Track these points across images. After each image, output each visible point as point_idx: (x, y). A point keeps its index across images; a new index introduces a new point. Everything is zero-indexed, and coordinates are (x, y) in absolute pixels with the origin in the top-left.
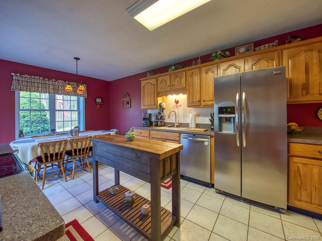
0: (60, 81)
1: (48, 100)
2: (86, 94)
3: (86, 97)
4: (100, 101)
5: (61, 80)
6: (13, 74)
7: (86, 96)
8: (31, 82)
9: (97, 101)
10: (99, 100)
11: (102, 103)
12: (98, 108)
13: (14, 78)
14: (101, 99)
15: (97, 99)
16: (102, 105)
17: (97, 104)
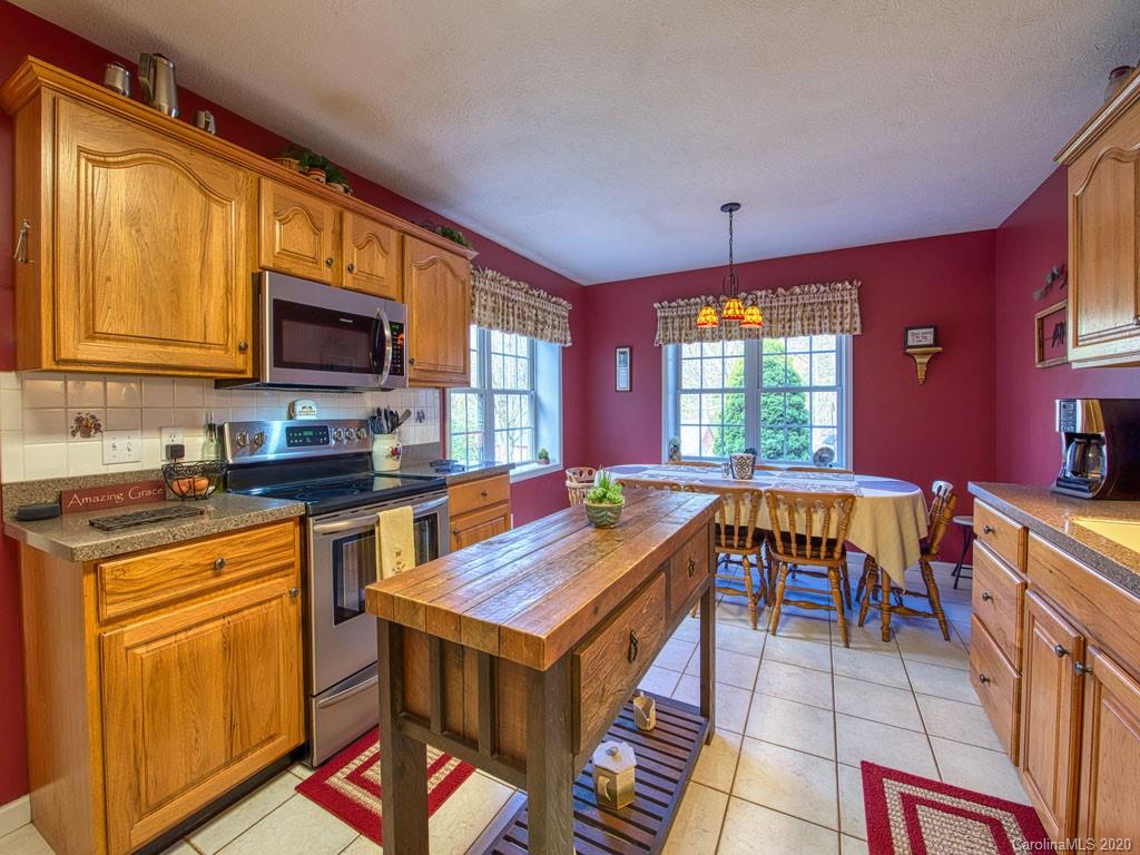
0: (759, 293)
1: (743, 359)
2: (858, 319)
3: (858, 332)
4: (930, 339)
5: (761, 290)
6: (656, 305)
7: (858, 325)
8: (689, 316)
9: (910, 343)
10: (921, 337)
11: (940, 349)
12: (921, 375)
13: (659, 314)
14: (932, 330)
15: (910, 332)
16: (935, 356)
17: (911, 356)
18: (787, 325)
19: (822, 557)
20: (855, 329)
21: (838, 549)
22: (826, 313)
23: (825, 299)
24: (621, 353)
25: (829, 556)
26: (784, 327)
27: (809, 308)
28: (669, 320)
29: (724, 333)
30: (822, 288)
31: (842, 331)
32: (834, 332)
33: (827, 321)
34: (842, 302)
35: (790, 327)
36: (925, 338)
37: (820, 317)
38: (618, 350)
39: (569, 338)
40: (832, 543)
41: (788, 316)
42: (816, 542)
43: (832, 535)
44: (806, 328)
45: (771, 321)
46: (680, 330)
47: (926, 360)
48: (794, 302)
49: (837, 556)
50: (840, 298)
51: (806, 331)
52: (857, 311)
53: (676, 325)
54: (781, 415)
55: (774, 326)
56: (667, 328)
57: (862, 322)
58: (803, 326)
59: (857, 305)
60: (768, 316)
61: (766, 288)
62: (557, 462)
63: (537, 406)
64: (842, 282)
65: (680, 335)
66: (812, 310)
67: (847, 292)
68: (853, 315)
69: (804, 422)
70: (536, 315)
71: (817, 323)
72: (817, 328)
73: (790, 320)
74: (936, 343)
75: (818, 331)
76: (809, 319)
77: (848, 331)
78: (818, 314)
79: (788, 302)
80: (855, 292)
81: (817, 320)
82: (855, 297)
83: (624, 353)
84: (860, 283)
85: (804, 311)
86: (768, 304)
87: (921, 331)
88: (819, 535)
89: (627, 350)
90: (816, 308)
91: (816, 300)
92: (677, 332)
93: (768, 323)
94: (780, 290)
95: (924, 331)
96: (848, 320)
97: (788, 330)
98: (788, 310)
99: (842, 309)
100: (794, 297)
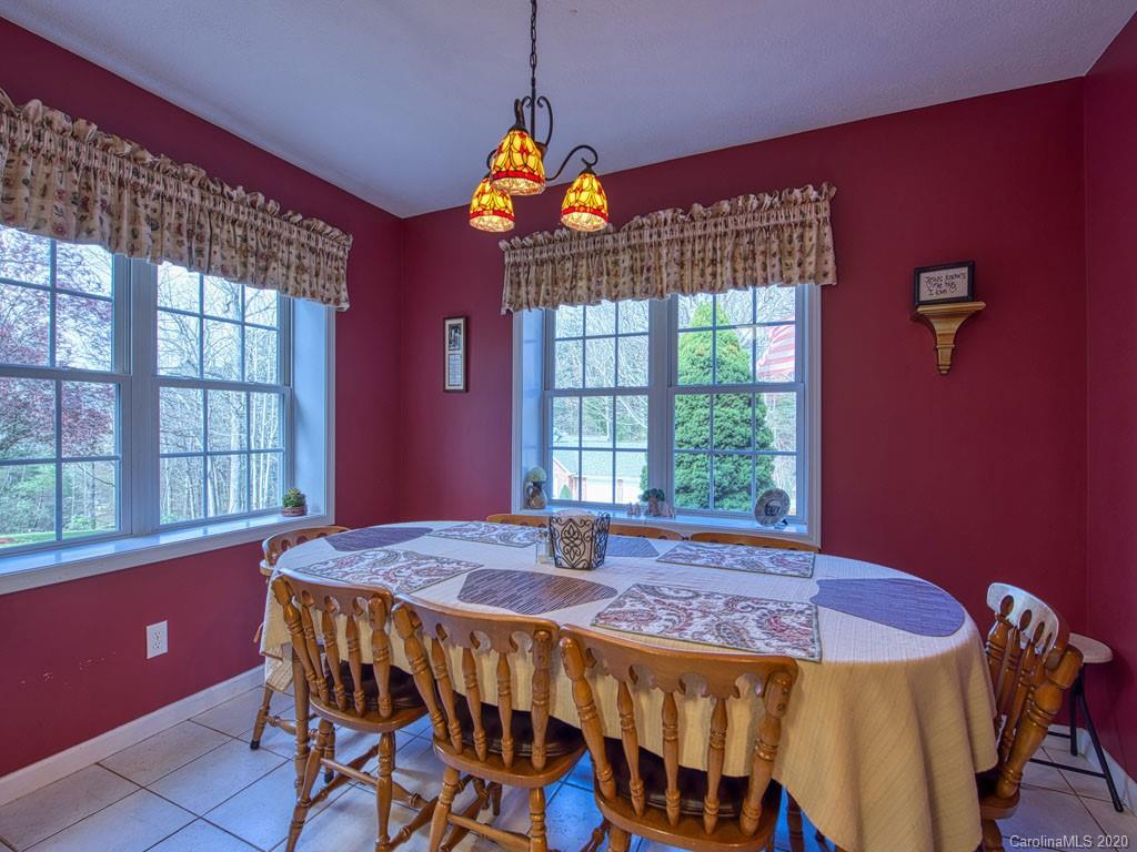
2: (830, 257)
3: (830, 280)
4: (962, 288)
7: (830, 267)
9: (923, 298)
10: (945, 285)
11: (981, 305)
12: (945, 356)
13: (507, 260)
14: (965, 270)
15: (924, 276)
16: (974, 317)
17: (924, 321)
18: (709, 270)
19: (709, 821)
20: (825, 275)
21: (753, 804)
22: (775, 247)
23: (772, 222)
24: (452, 327)
25: (729, 819)
26: (703, 275)
27: (746, 239)
28: (521, 270)
29: (604, 287)
30: (767, 200)
31: (801, 277)
32: (789, 282)
33: (776, 261)
34: (803, 224)
35: (714, 275)
36: (952, 285)
37: (764, 253)
38: (448, 323)
39: (344, 294)
40: (734, 789)
41: (710, 255)
42: (692, 782)
43: (735, 767)
44: (740, 275)
45: (682, 265)
46: (538, 285)
47: (954, 326)
48: (721, 229)
49: (749, 822)
50: (798, 219)
51: (740, 282)
52: (828, 240)
53: (532, 275)
54: (730, 436)
55: (688, 273)
56: (519, 284)
57: (836, 262)
58: (735, 271)
59: (828, 229)
60: (676, 255)
61: (674, 206)
62: (323, 512)
63: (292, 415)
64: (802, 186)
65: (538, 293)
66: (751, 242)
67: (810, 205)
68: (821, 250)
69: (764, 445)
70: (245, 240)
71: (758, 265)
72: (759, 273)
73: (713, 262)
74: (973, 294)
75: (760, 280)
76: (746, 259)
77: (814, 277)
78: (762, 248)
79: (710, 230)
80: (825, 205)
81: (759, 258)
82: (825, 214)
83: (456, 328)
84: (834, 191)
85: (736, 245)
86: (676, 235)
87: (943, 273)
88: (700, 765)
89: (461, 321)
90: (759, 237)
91: (758, 224)
92: (532, 289)
93: (676, 269)
94: (697, 208)
95: (951, 272)
96: (812, 258)
97: (709, 278)
98: (710, 244)
99: (801, 237)
100: (720, 219)
